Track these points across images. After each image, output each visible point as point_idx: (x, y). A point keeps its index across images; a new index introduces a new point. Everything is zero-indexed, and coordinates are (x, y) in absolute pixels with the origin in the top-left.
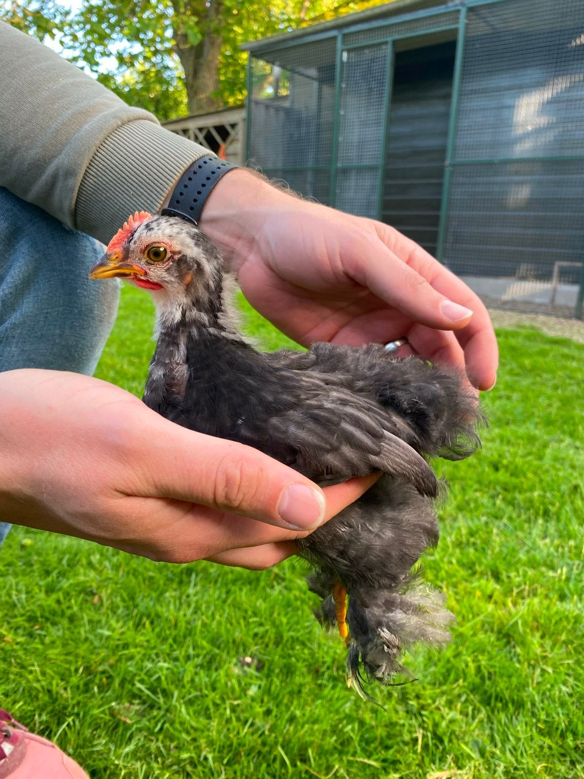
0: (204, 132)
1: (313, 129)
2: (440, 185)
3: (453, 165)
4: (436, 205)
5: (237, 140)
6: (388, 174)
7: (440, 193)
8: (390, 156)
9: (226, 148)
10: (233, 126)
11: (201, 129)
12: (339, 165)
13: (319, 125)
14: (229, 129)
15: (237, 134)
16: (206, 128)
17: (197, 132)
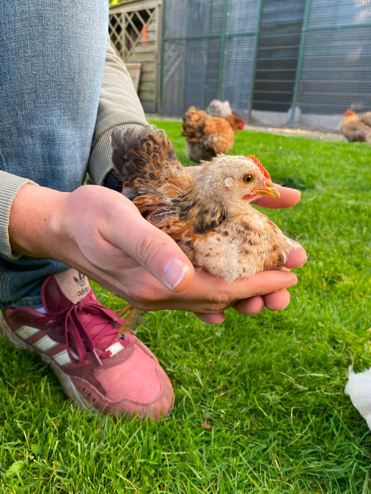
0: (132, 15)
1: (208, 10)
2: (297, 49)
3: (307, 31)
4: (294, 64)
5: (155, 20)
6: (261, 42)
7: (297, 56)
8: (262, 29)
9: (147, 28)
10: (152, 10)
11: (129, 13)
12: (227, 34)
13: (212, 8)
14: (149, 12)
15: (154, 16)
16: (134, 12)
17: (127, 15)
